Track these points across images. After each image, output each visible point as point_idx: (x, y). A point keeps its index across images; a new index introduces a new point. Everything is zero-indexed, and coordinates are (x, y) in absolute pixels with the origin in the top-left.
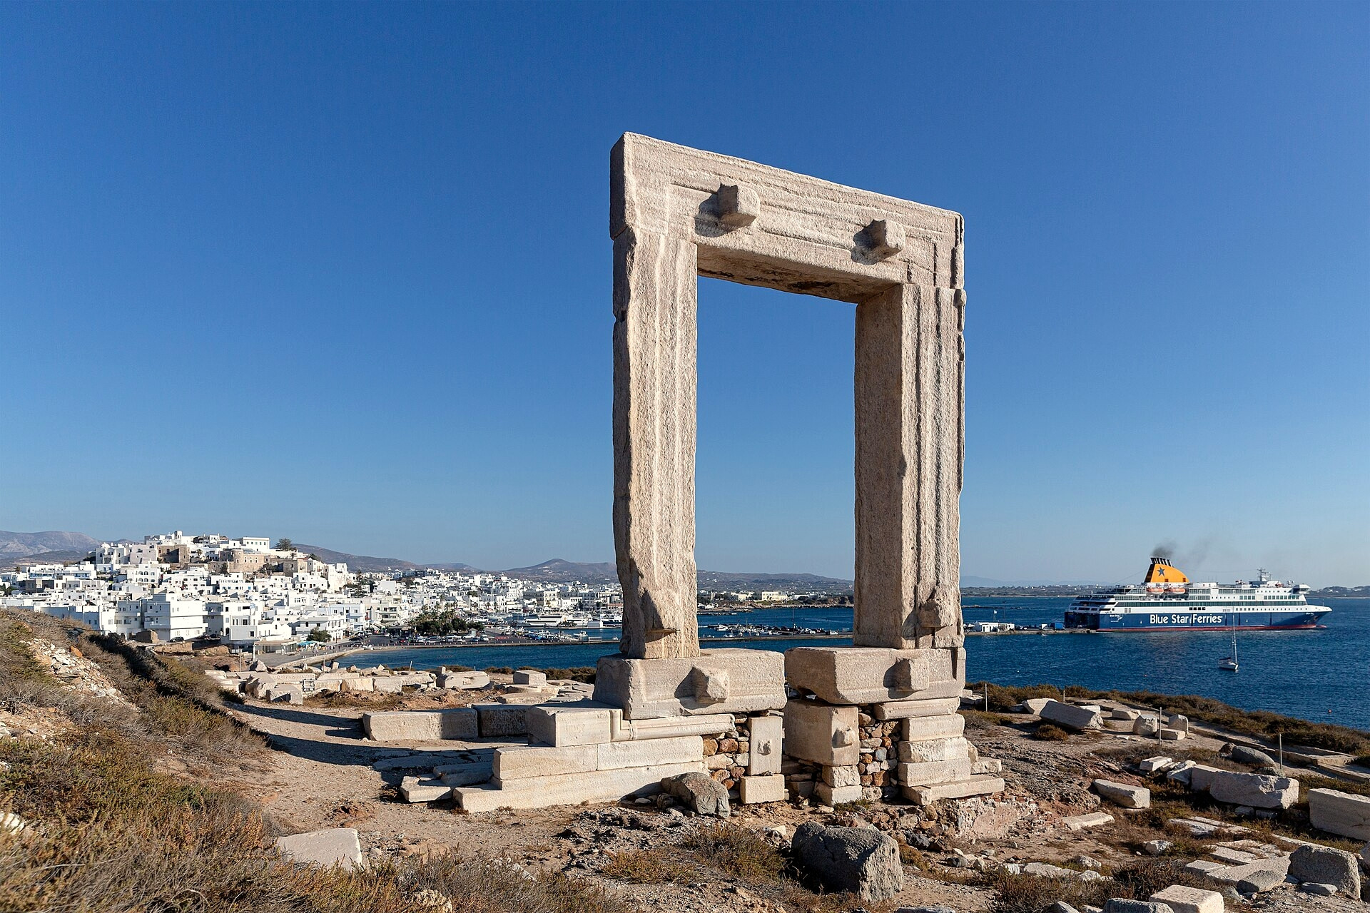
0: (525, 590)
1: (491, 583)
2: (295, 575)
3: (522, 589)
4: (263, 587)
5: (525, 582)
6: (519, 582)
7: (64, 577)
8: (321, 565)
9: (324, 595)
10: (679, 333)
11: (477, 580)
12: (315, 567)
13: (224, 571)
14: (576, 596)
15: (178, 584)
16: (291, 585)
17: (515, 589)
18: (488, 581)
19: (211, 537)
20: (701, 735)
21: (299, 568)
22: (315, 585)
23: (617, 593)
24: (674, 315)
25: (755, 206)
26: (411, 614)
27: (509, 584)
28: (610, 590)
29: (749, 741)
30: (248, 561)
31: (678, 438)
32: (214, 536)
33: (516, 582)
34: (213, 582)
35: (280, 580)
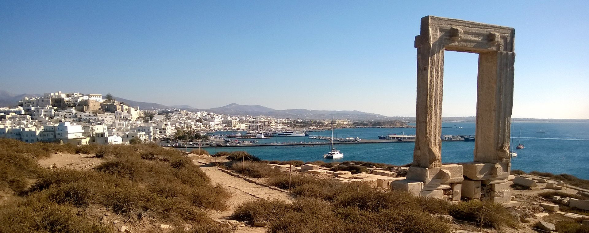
0: (223, 119)
1: (206, 116)
2: (116, 112)
3: (221, 119)
4: (102, 118)
5: (222, 115)
6: (219, 116)
7: (10, 113)
8: (127, 107)
9: (130, 122)
10: (439, 73)
11: (199, 114)
12: (124, 109)
13: (82, 110)
14: (248, 122)
15: (62, 117)
16: (115, 117)
17: (218, 119)
18: (204, 115)
19: (75, 94)
20: (443, 189)
21: (117, 109)
22: (125, 117)
23: (267, 121)
24: (438, 68)
25: (462, 34)
26: (172, 131)
27: (214, 117)
28: (263, 119)
29: (453, 191)
30: (93, 105)
31: (438, 104)
32: (76, 94)
33: (218, 115)
34: (79, 116)
35: (109, 115)
